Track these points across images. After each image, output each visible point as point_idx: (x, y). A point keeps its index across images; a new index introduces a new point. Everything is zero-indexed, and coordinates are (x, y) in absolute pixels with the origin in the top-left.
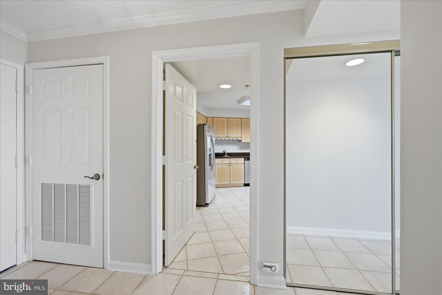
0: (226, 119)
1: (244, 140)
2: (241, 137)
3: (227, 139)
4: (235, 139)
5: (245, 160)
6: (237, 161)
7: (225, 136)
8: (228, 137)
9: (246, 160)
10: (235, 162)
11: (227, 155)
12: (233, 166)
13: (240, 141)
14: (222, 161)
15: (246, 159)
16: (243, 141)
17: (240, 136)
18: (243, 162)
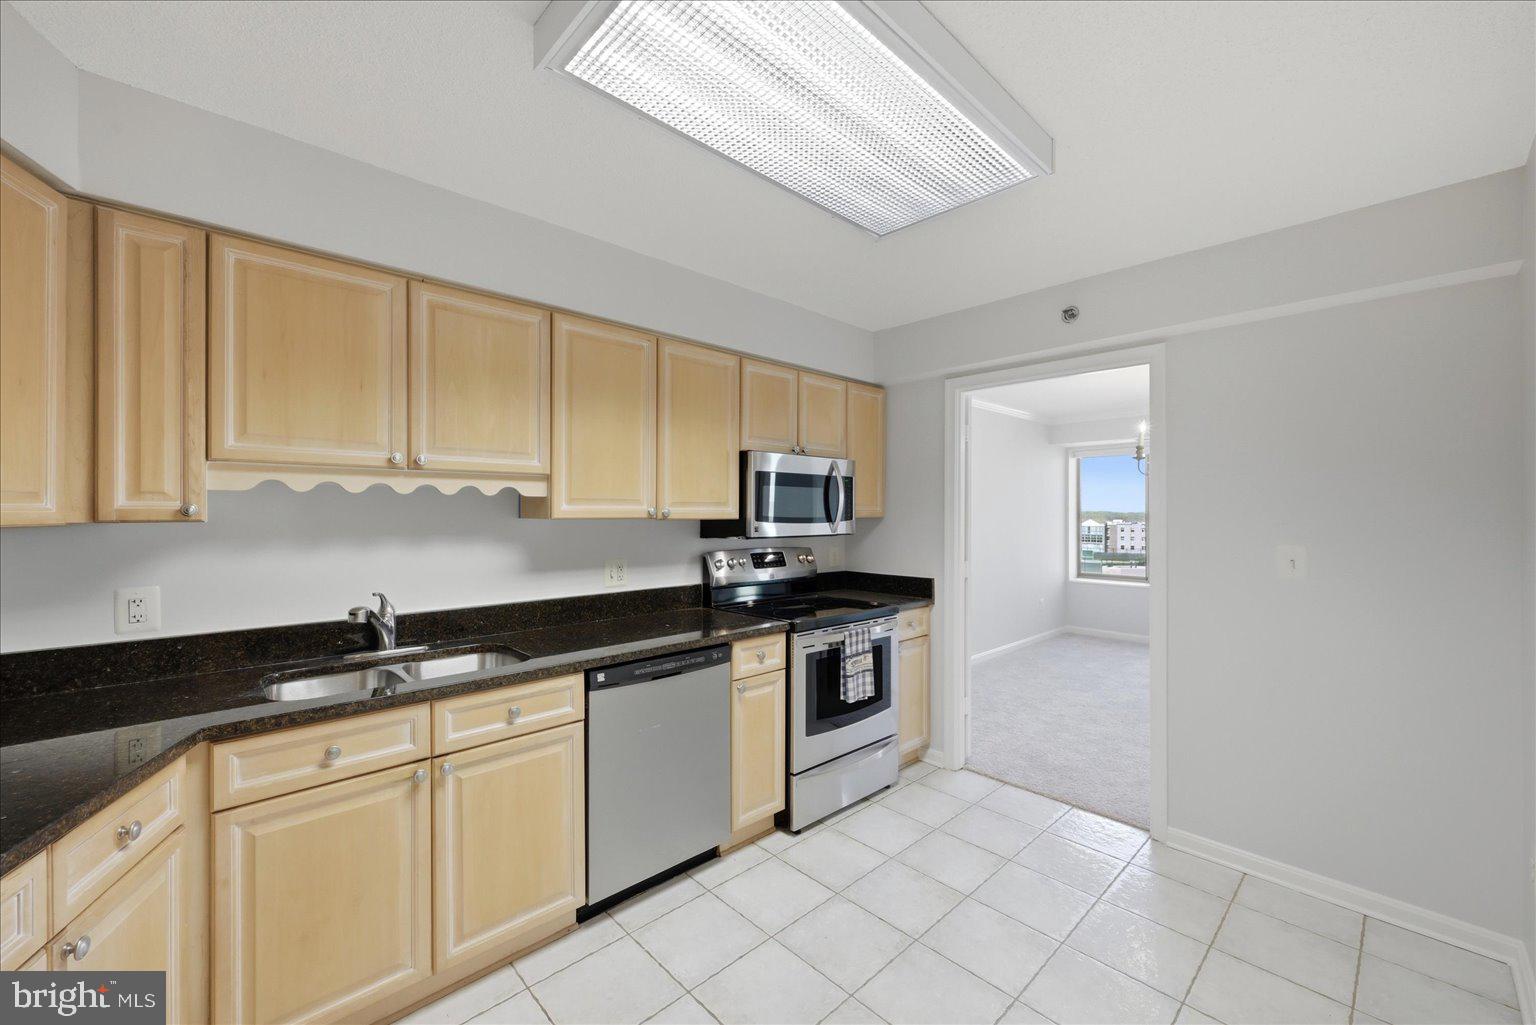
0: (386, 285)
1: (571, 501)
2: (548, 478)
3: (404, 486)
4: (491, 488)
5: (588, 687)
6: (512, 715)
7: (377, 457)
8: (414, 465)
9: (602, 686)
10: (499, 727)
11: (398, 645)
12: (464, 774)
13: (530, 508)
14: (329, 754)
15: (601, 677)
16: (562, 508)
17: (535, 464)
18: (568, 709)
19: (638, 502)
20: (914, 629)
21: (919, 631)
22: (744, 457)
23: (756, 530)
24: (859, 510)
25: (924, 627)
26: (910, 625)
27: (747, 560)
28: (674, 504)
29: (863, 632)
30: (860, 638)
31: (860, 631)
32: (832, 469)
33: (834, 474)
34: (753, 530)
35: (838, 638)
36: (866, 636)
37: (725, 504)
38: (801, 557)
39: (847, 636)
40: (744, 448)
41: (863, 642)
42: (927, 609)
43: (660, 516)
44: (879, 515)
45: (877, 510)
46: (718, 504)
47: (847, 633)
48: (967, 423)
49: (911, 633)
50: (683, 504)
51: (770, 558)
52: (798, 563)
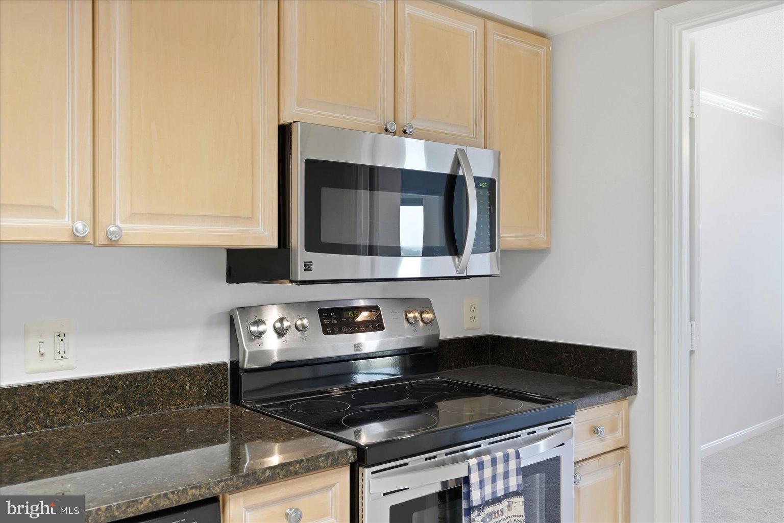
19: (50, 210)
20: (602, 440)
21: (610, 442)
22: (285, 133)
23: (308, 267)
24: (507, 236)
25: (619, 434)
26: (595, 431)
27: (311, 322)
28: (134, 216)
29: (506, 458)
30: (500, 468)
31: (499, 455)
32: (457, 163)
33: (461, 173)
34: (300, 267)
35: (455, 472)
36: (513, 464)
37: (250, 219)
38: (411, 315)
39: (474, 469)
40: (285, 120)
41: (506, 475)
42: (625, 403)
43: (101, 239)
44: (543, 246)
45: (539, 239)
46: (235, 219)
47: (473, 462)
48: (692, 86)
49: (594, 446)
50: (154, 217)
51: (363, 316)
52: (406, 325)
